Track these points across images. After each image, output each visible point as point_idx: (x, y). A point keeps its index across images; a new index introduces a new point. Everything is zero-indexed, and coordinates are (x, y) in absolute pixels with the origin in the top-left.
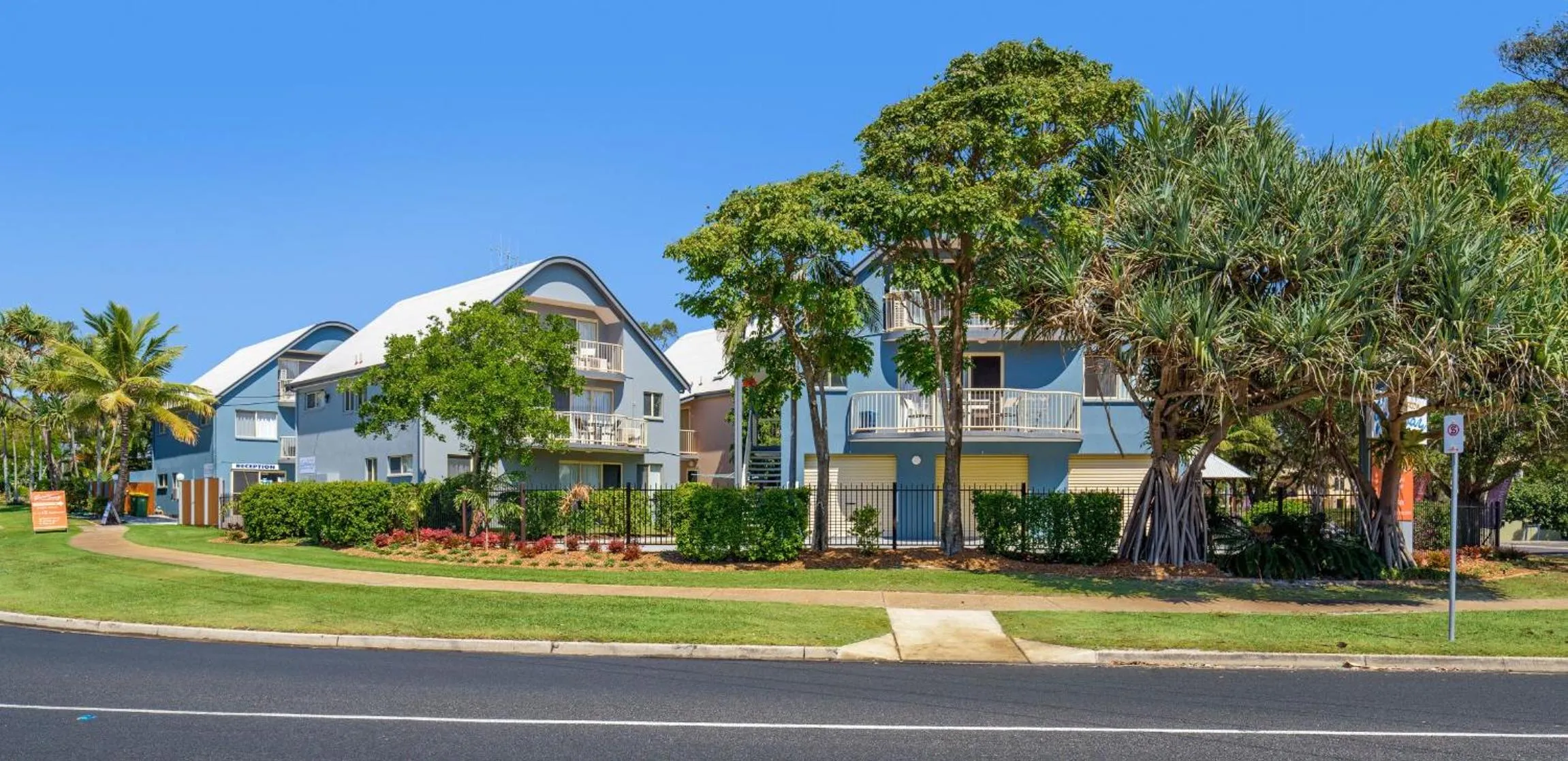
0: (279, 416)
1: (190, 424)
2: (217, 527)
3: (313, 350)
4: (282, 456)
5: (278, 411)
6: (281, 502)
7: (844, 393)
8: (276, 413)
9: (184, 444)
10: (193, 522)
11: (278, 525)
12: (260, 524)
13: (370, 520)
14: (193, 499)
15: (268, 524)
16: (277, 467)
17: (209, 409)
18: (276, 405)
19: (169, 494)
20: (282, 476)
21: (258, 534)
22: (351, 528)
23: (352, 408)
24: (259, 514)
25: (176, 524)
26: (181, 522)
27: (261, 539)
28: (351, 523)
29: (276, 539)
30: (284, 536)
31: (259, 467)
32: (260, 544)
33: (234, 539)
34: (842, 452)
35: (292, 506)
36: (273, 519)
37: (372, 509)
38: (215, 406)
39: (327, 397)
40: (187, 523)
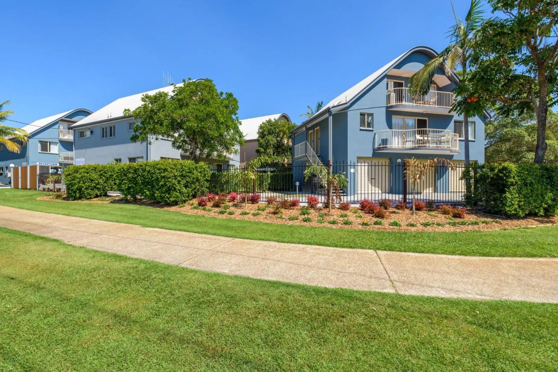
0: (59, 144)
1: (16, 144)
2: (36, 189)
3: (74, 119)
4: (60, 160)
5: (58, 142)
6: (95, 176)
7: (372, 131)
8: (58, 143)
9: (13, 153)
10: (20, 187)
11: (92, 189)
12: (80, 189)
13: (186, 186)
14: (20, 176)
15: (86, 189)
16: (58, 165)
17: (26, 138)
18: (58, 140)
19: (3, 175)
20: (61, 168)
21: (78, 195)
22: (175, 193)
23: (106, 137)
24: (79, 182)
25: (9, 188)
26: (12, 187)
27: (80, 198)
28: (175, 189)
29: (91, 198)
30: (97, 196)
31: (50, 165)
32: (79, 201)
33: (56, 198)
34: (371, 156)
35: (101, 178)
36: (89, 186)
37: (188, 179)
38: (29, 137)
39: (92, 132)
40: (16, 187)
